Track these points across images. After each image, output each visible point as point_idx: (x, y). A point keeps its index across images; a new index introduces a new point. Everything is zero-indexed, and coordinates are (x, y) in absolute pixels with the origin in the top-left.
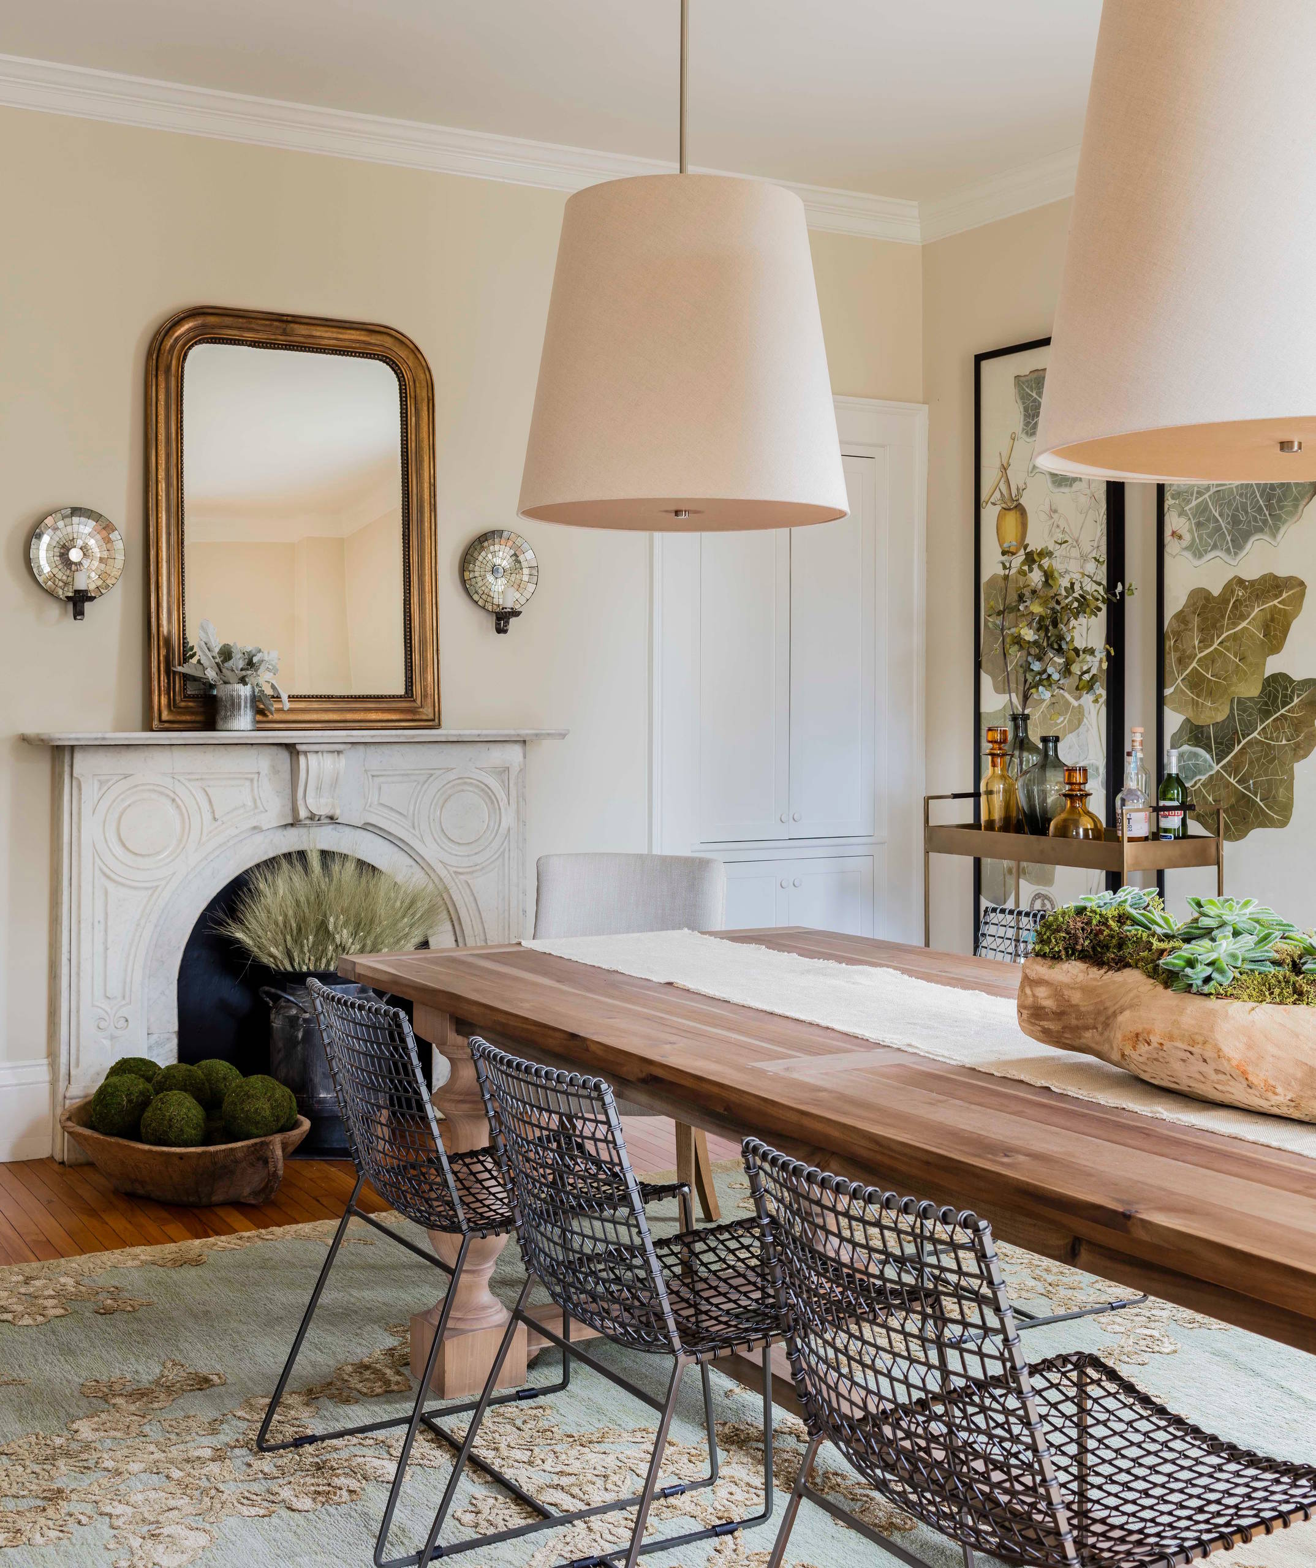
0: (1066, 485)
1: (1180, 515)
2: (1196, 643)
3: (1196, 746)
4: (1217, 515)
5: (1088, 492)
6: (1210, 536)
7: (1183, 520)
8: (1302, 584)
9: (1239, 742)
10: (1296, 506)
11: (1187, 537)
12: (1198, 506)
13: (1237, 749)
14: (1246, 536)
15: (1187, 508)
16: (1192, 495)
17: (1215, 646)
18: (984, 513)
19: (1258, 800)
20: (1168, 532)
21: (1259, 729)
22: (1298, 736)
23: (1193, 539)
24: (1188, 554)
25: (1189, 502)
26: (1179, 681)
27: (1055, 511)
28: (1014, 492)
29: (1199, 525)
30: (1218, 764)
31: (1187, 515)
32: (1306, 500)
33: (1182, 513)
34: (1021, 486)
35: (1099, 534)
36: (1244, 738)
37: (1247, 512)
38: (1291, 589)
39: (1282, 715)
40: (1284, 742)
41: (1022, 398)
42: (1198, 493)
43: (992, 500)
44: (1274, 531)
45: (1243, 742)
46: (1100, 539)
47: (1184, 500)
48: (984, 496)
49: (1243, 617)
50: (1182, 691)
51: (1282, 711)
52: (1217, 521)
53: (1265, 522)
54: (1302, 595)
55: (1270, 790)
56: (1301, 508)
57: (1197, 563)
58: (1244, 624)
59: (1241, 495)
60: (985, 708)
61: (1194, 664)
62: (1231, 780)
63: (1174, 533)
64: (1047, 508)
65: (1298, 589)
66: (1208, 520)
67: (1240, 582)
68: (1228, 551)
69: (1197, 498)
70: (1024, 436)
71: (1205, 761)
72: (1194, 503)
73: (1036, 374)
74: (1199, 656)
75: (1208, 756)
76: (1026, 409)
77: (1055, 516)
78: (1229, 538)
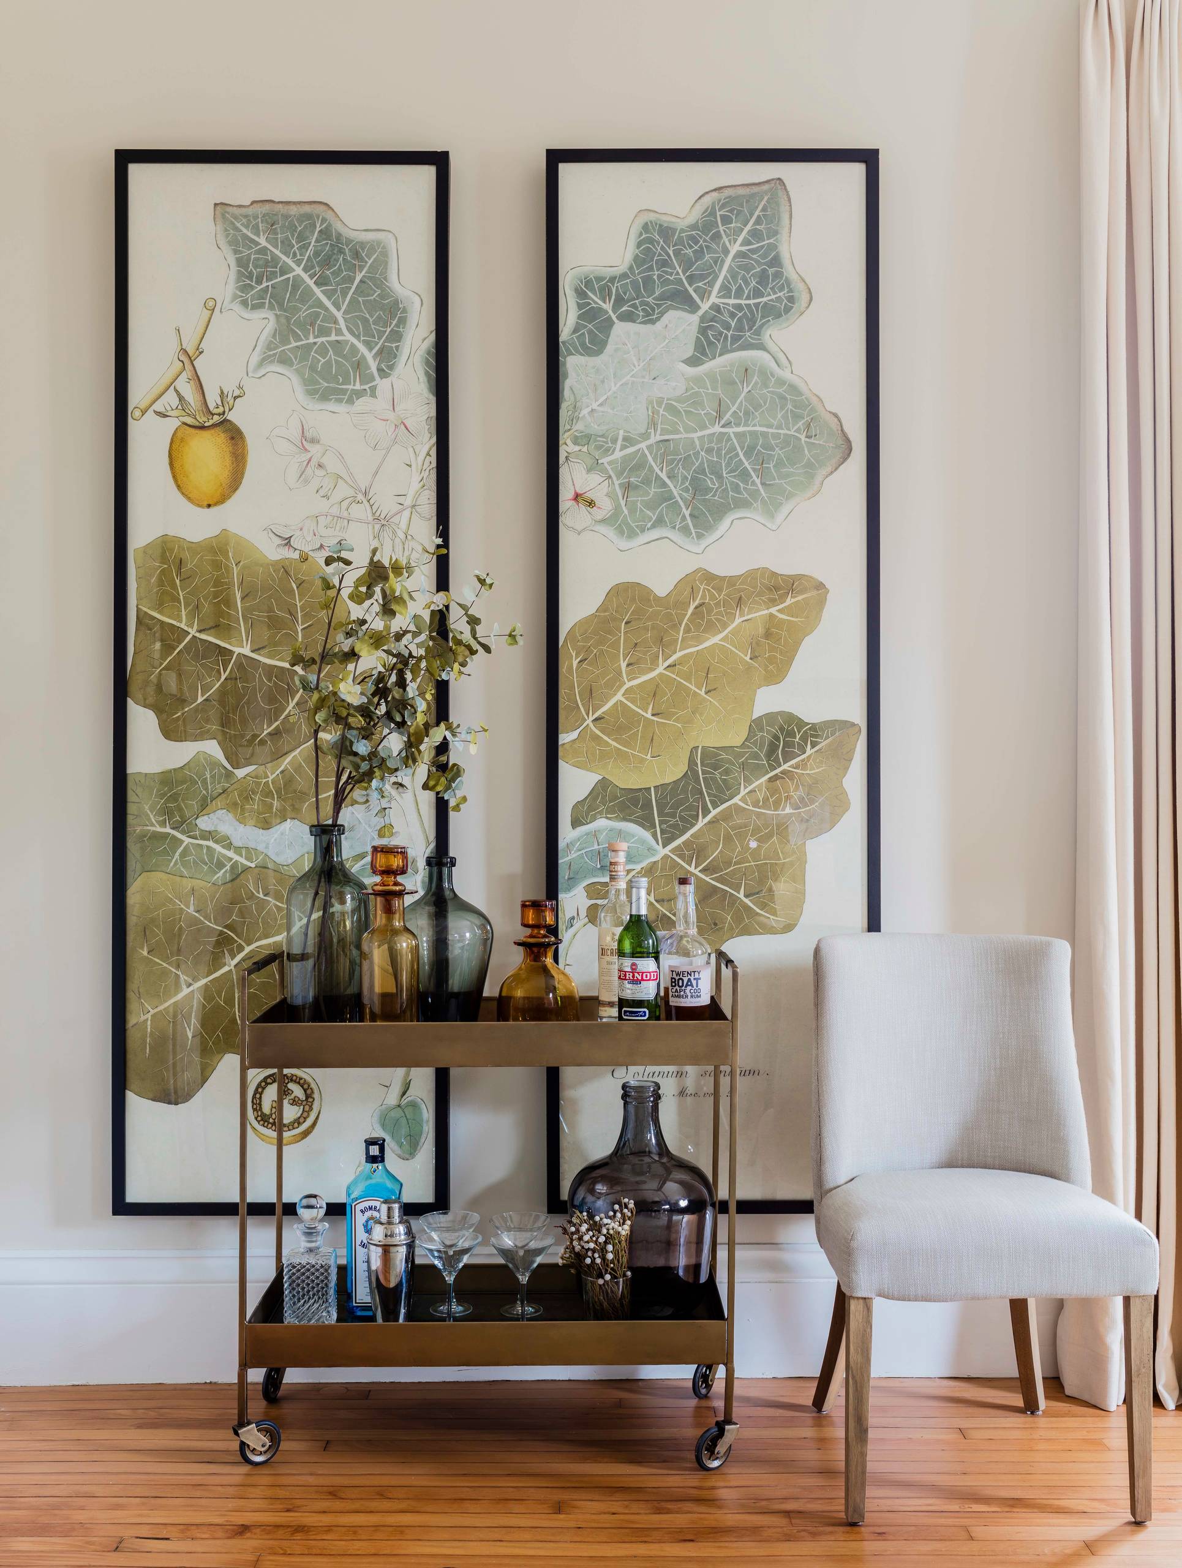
0: (340, 401)
1: (589, 470)
2: (623, 665)
3: (625, 819)
4: (663, 476)
5: (390, 415)
6: (651, 505)
7: (595, 478)
8: (820, 586)
9: (706, 811)
10: (811, 477)
11: (605, 506)
12: (625, 460)
13: (701, 823)
14: (720, 511)
15: (604, 460)
16: (614, 441)
17: (660, 669)
18: (135, 429)
19: (741, 895)
20: (565, 494)
21: (743, 792)
22: (812, 802)
23: (617, 509)
24: (610, 532)
25: (607, 451)
26: (589, 721)
27: (314, 441)
28: (213, 399)
29: (627, 487)
30: (664, 846)
31: (604, 471)
32: (829, 469)
33: (594, 466)
34: (230, 388)
35: (415, 486)
36: (715, 806)
37: (720, 477)
38: (801, 592)
39: (784, 772)
40: (788, 810)
41: (233, 243)
42: (625, 439)
43: (158, 406)
44: (773, 508)
45: (714, 812)
46: (418, 495)
47: (598, 448)
48: (136, 397)
49: (711, 628)
50: (595, 738)
51: (785, 767)
52: (664, 484)
53: (754, 494)
54: (821, 602)
55: (762, 880)
56: (819, 478)
57: (624, 544)
58: (716, 639)
59: (709, 451)
60: (136, 765)
61: (619, 696)
62: (692, 869)
63: (577, 497)
64: (295, 433)
65: (814, 593)
66: (647, 482)
67: (709, 577)
68: (685, 530)
69: (623, 448)
70: (237, 308)
71: (643, 842)
72: (618, 455)
73: (267, 208)
74: (628, 685)
75: (647, 835)
76: (242, 263)
77: (314, 449)
78: (687, 513)
